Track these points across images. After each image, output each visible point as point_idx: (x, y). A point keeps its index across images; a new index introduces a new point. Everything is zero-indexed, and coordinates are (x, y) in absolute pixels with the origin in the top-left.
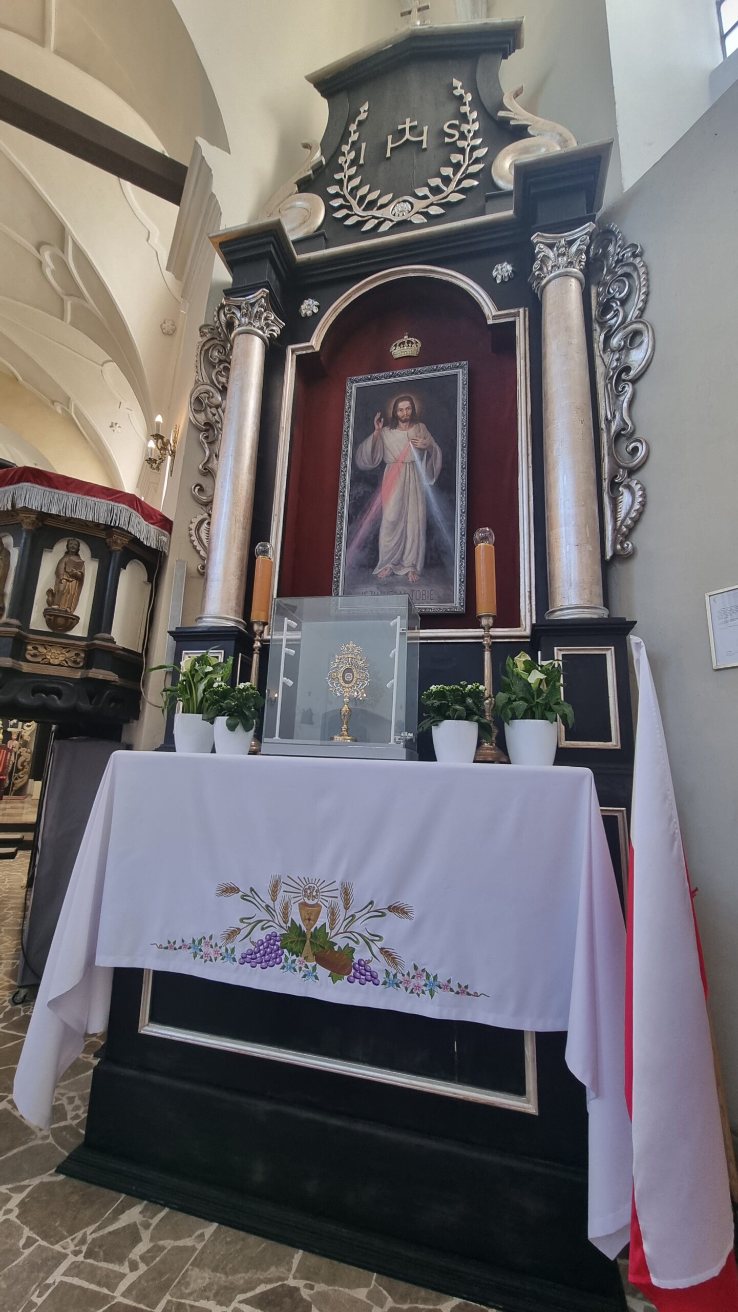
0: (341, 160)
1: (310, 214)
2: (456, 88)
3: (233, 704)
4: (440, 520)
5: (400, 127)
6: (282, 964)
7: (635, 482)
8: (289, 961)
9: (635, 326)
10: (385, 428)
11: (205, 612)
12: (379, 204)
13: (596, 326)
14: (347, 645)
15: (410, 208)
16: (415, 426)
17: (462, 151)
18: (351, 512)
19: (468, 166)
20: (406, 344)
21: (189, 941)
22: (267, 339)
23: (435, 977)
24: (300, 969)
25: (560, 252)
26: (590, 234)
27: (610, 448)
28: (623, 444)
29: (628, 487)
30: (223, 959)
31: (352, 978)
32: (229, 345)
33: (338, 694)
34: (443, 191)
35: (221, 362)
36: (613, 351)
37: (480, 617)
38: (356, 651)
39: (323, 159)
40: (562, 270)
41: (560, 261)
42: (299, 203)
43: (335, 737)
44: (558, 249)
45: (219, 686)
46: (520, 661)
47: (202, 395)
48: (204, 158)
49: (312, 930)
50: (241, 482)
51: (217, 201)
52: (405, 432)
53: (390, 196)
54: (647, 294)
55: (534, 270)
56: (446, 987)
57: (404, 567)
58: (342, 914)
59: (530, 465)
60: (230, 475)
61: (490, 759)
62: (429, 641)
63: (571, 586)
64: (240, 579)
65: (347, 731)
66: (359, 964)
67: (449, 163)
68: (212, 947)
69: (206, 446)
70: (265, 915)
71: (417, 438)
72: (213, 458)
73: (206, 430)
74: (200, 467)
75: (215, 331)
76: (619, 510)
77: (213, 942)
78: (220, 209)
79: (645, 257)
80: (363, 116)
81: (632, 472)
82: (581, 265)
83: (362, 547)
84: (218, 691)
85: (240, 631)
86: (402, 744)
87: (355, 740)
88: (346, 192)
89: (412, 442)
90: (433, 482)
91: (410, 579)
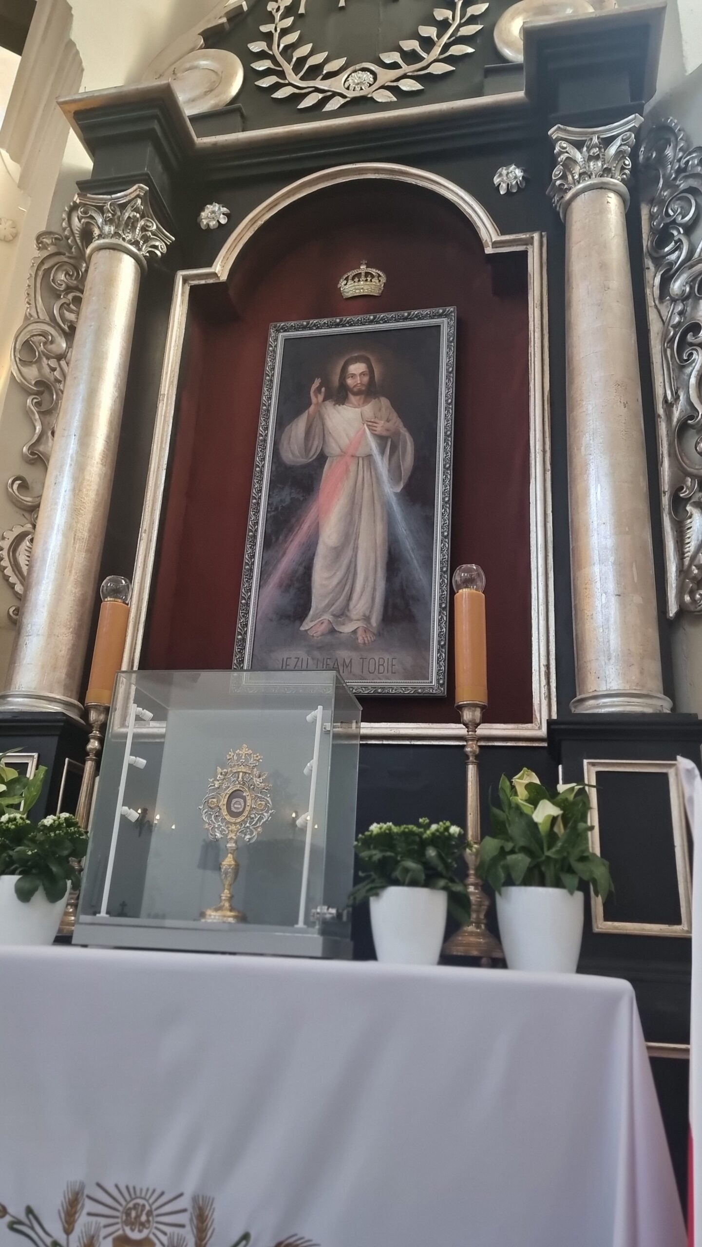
0: (271, 6)
1: (220, 80)
3: (30, 853)
4: (409, 547)
10: (327, 403)
11: (14, 687)
12: (325, 72)
13: (649, 263)
14: (238, 751)
15: (372, 79)
16: (373, 401)
17: (451, 5)
18: (269, 531)
19: (460, 25)
20: (363, 278)
22: (145, 262)
25: (591, 154)
26: (637, 131)
27: (671, 445)
28: (692, 440)
29: (700, 506)
32: (84, 265)
33: (218, 834)
34: (422, 59)
35: (69, 289)
36: (674, 301)
37: (461, 707)
38: (252, 761)
39: (244, 4)
40: (594, 180)
41: (592, 167)
42: (203, 63)
43: (209, 912)
44: (588, 150)
46: (520, 784)
47: (36, 339)
50: (87, 477)
51: (77, 52)
52: (358, 410)
53: (342, 61)
55: (553, 178)
57: (351, 620)
59: (548, 467)
60: (71, 465)
61: (475, 953)
62: (385, 742)
63: (609, 659)
65: (229, 901)
67: (431, 21)
69: (37, 416)
71: (376, 420)
72: (47, 437)
73: (39, 393)
74: (25, 449)
75: (63, 242)
76: (687, 541)
78: (81, 63)
82: (625, 174)
83: (286, 586)
84: (8, 829)
85: (68, 721)
86: (317, 927)
87: (243, 918)
88: (276, 52)
89: (368, 426)
90: (399, 489)
91: (360, 640)
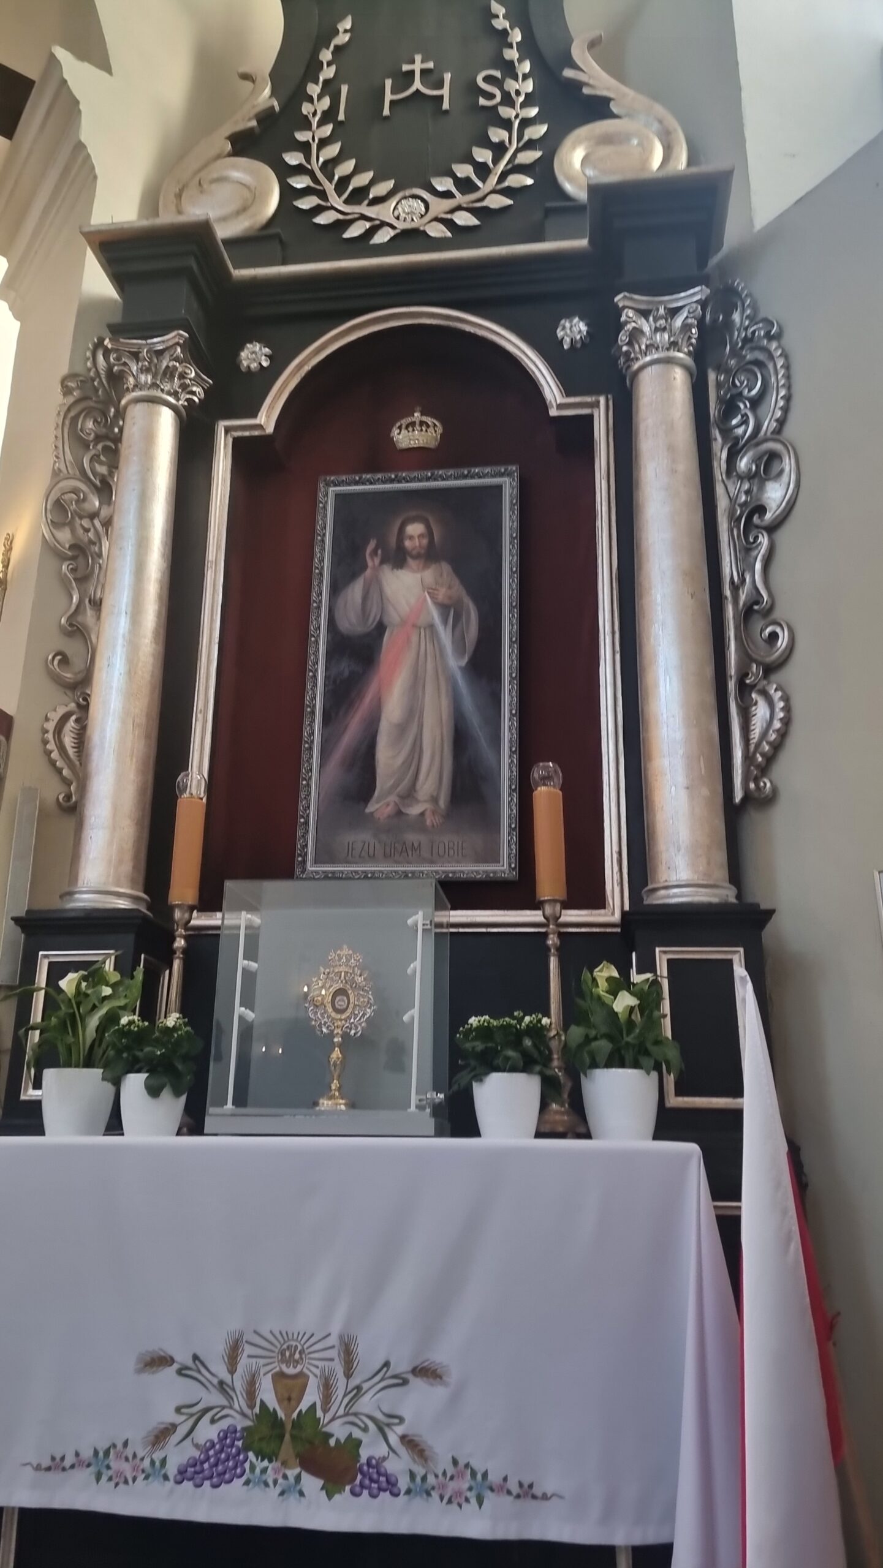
0: (306, 108)
1: (253, 197)
2: (497, 16)
3: (159, 1053)
5: (406, 68)
6: (244, 1478)
7: (775, 686)
8: (258, 1471)
9: (771, 445)
10: (385, 566)
11: (80, 883)
12: (371, 196)
13: (716, 433)
14: (339, 952)
15: (423, 209)
16: (433, 566)
17: (507, 124)
18: (327, 706)
19: (518, 151)
20: (418, 427)
21: (87, 1454)
22: (183, 410)
23: (485, 1475)
24: (275, 1482)
25: (658, 325)
26: (703, 304)
27: (737, 628)
28: (757, 624)
29: (764, 693)
30: (146, 1478)
31: (358, 1489)
32: (113, 410)
33: (325, 1030)
34: (477, 188)
35: (98, 438)
36: (741, 478)
38: (353, 961)
39: (276, 104)
40: (661, 354)
41: (659, 339)
42: (236, 175)
43: (321, 1101)
44: (655, 320)
45: (130, 1023)
46: (601, 976)
47: (66, 497)
48: (65, 82)
49: (295, 1415)
51: (88, 156)
52: (418, 576)
53: (390, 184)
54: (788, 399)
55: (620, 342)
56: (502, 1488)
57: (418, 801)
58: (341, 1385)
59: (618, 648)
61: (561, 1129)
62: (461, 930)
63: (679, 851)
64: (139, 823)
65: (339, 1089)
66: (369, 1464)
67: (486, 143)
68: (127, 1459)
69: (74, 584)
70: (216, 1399)
71: (438, 587)
72: (88, 609)
73: (74, 558)
74: (63, 621)
75: (89, 385)
76: (752, 728)
77: (129, 1452)
78: (93, 168)
79: (785, 341)
80: (343, 39)
81: (769, 670)
82: (691, 344)
84: (130, 1031)
85: (145, 917)
86: (428, 1110)
87: (352, 1105)
88: (315, 167)
89: (429, 593)
90: (464, 662)
91: (428, 822)
